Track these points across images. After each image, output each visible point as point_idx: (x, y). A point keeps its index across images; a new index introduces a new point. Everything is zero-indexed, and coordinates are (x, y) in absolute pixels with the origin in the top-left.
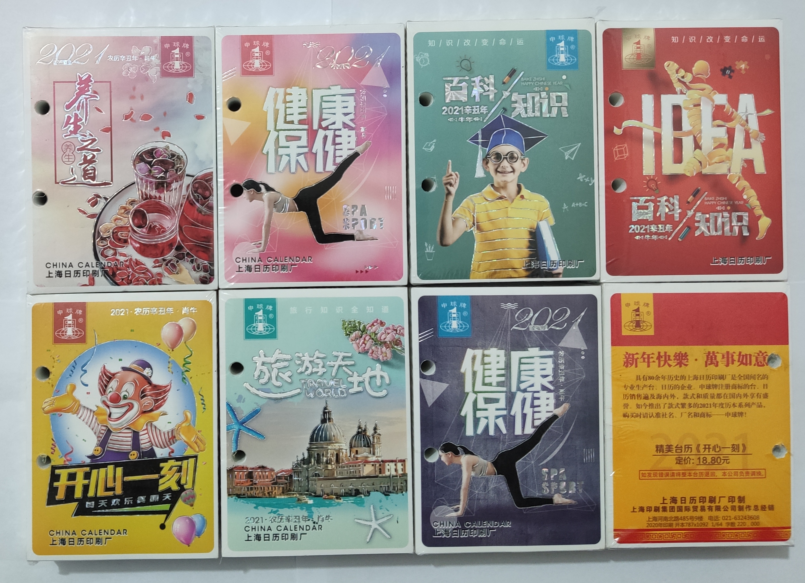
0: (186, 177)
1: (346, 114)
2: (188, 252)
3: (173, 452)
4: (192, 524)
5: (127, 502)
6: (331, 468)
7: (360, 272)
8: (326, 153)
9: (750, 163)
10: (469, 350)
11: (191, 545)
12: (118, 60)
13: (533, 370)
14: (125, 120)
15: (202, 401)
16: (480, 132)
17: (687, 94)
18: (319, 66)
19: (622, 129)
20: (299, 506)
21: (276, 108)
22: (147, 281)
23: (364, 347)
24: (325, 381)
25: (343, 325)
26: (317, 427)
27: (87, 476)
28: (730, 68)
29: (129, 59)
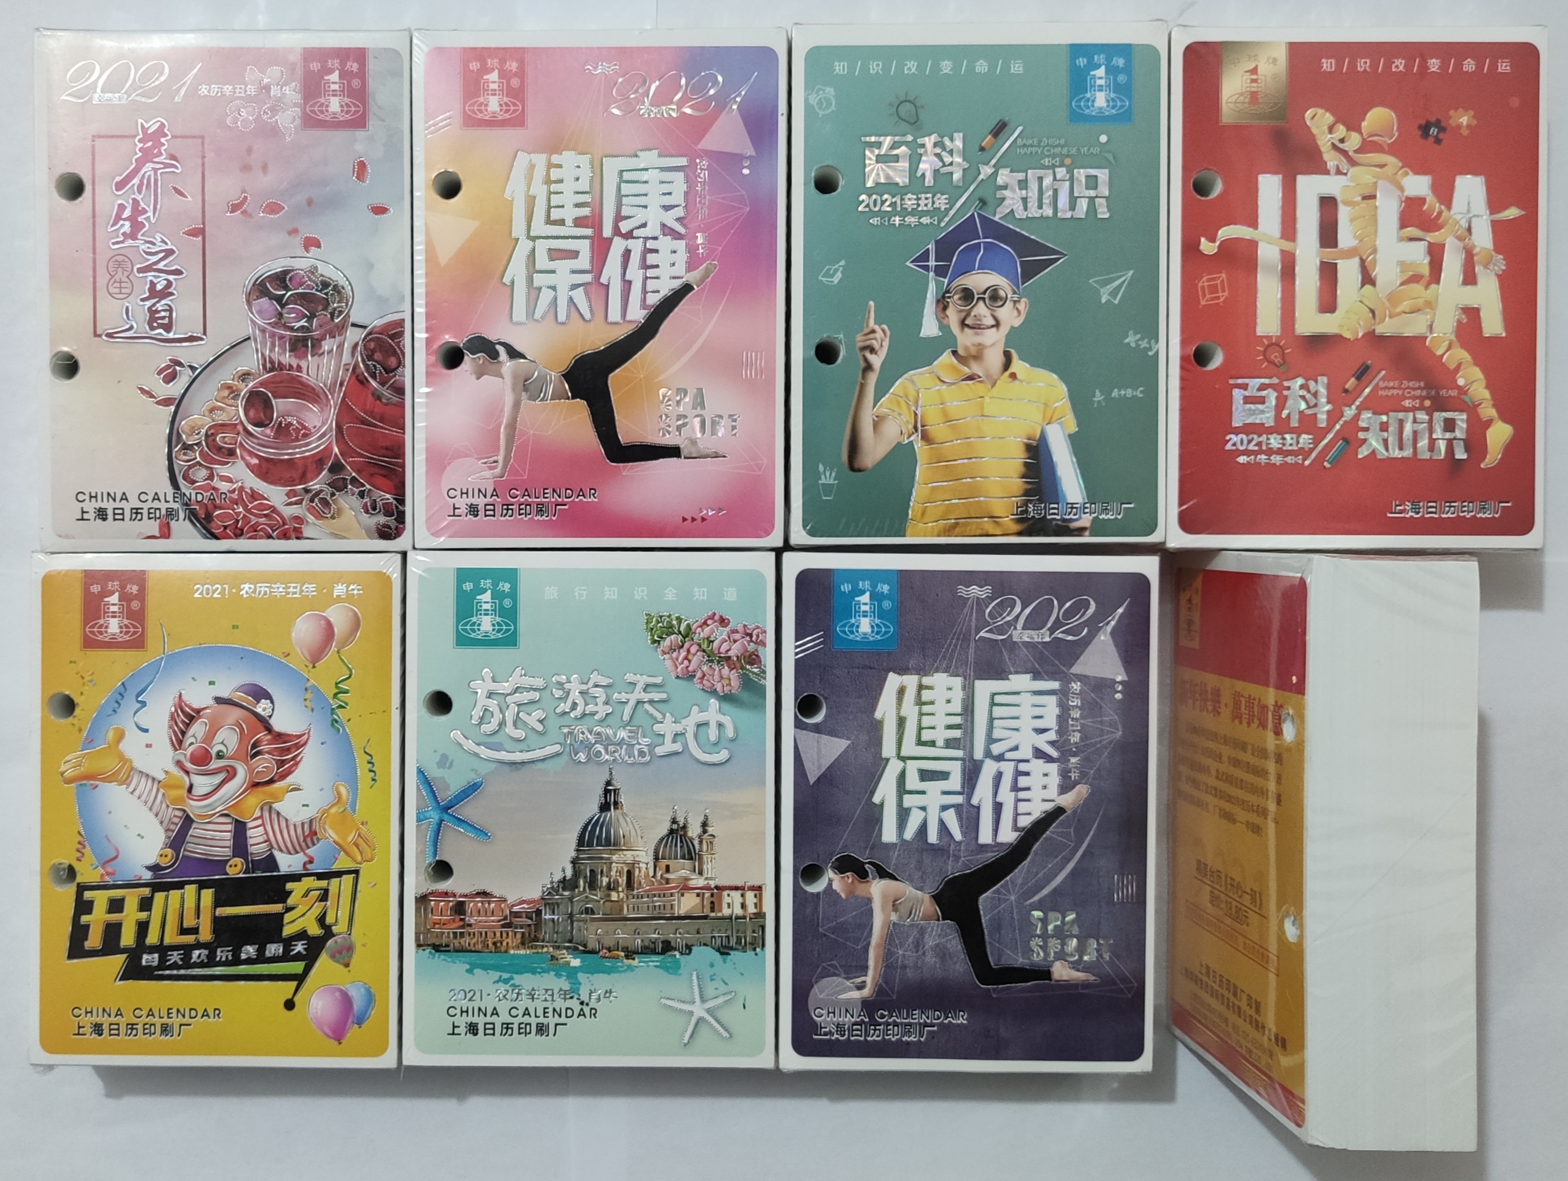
0: (350, 328)
1: (667, 208)
2: (354, 477)
3: (311, 862)
4: (346, 1000)
5: (221, 958)
6: (616, 899)
7: (690, 519)
8: (627, 285)
9: (1472, 314)
10: (892, 676)
11: (343, 1041)
12: (219, 94)
13: (1017, 718)
14: (231, 212)
15: (370, 765)
16: (931, 246)
17: (1349, 175)
18: (616, 111)
19: (1218, 243)
20: (554, 971)
21: (530, 193)
22: (273, 531)
23: (687, 667)
24: (610, 732)
25: (647, 623)
26: (592, 819)
27: (146, 905)
28: (1438, 124)
29: (239, 92)
